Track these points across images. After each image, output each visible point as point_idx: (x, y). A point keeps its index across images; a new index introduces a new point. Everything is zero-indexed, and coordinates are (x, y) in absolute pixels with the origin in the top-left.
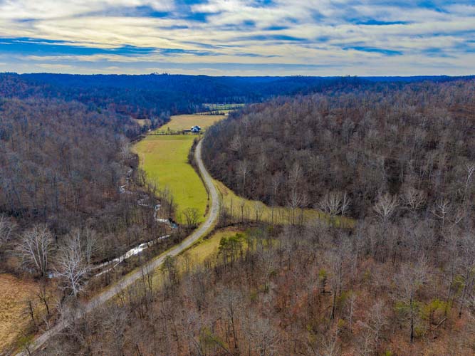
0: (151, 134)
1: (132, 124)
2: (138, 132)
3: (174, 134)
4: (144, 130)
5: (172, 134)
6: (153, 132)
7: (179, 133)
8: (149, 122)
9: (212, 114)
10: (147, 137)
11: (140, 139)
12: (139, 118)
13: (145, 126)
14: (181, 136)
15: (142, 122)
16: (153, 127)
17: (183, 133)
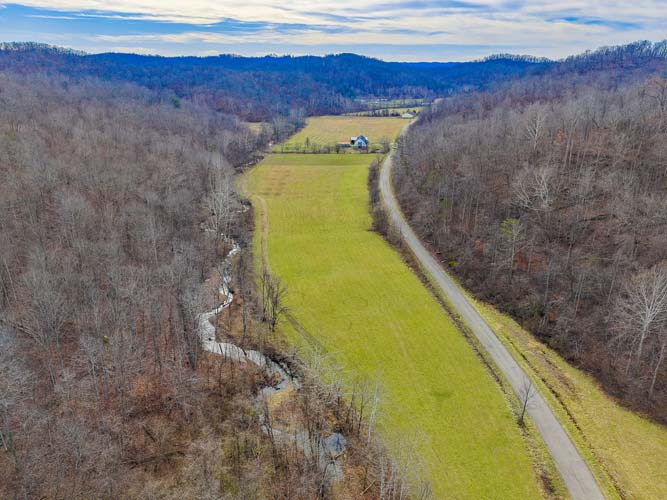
0: (274, 152)
1: (236, 130)
2: (249, 147)
3: (319, 152)
4: (261, 144)
5: (314, 153)
6: (278, 148)
7: (328, 151)
8: (269, 127)
9: (375, 115)
10: (267, 157)
11: (255, 161)
12: (251, 120)
13: (261, 135)
14: (334, 156)
15: (256, 128)
16: (277, 138)
17: (338, 151)
